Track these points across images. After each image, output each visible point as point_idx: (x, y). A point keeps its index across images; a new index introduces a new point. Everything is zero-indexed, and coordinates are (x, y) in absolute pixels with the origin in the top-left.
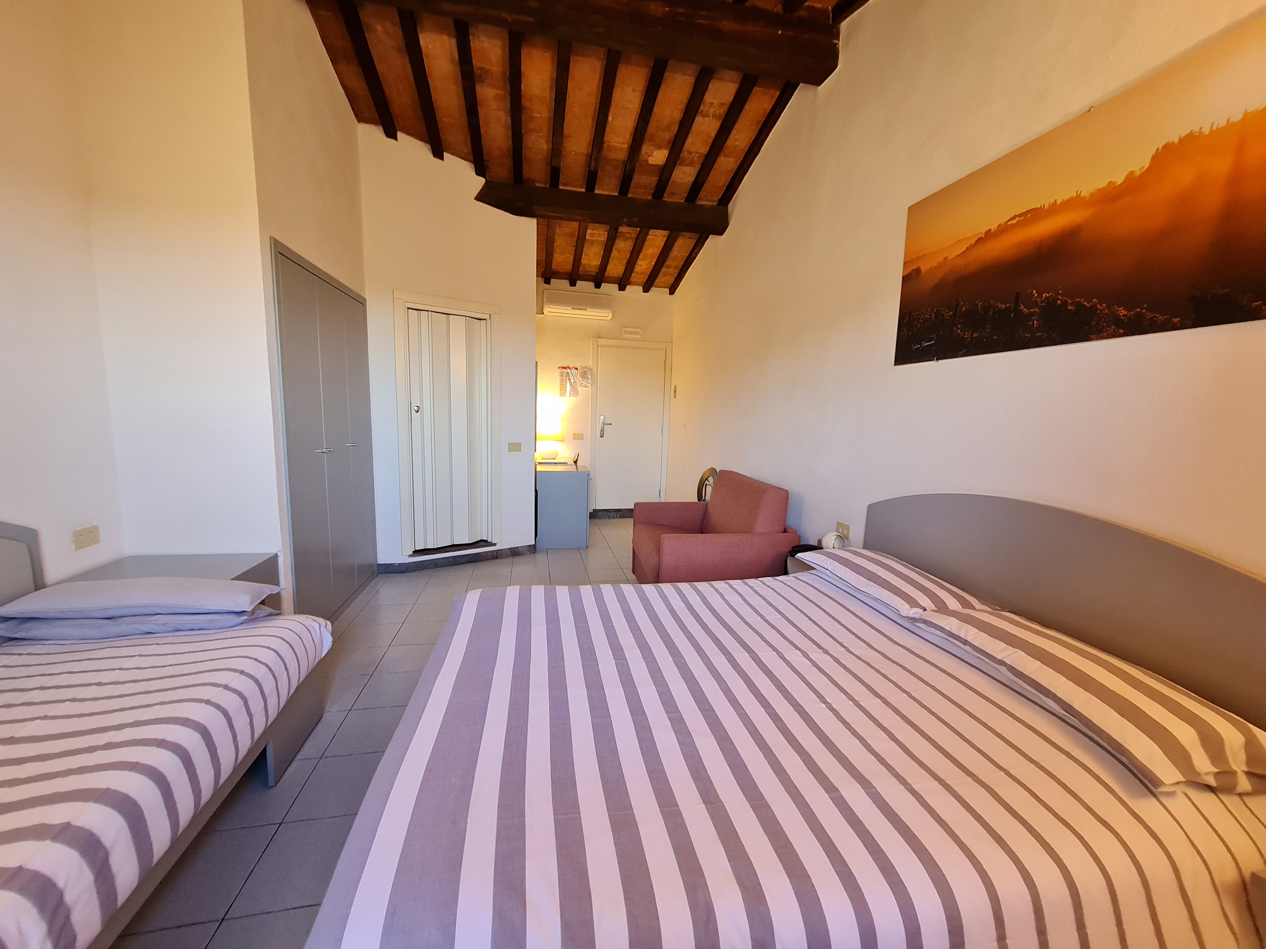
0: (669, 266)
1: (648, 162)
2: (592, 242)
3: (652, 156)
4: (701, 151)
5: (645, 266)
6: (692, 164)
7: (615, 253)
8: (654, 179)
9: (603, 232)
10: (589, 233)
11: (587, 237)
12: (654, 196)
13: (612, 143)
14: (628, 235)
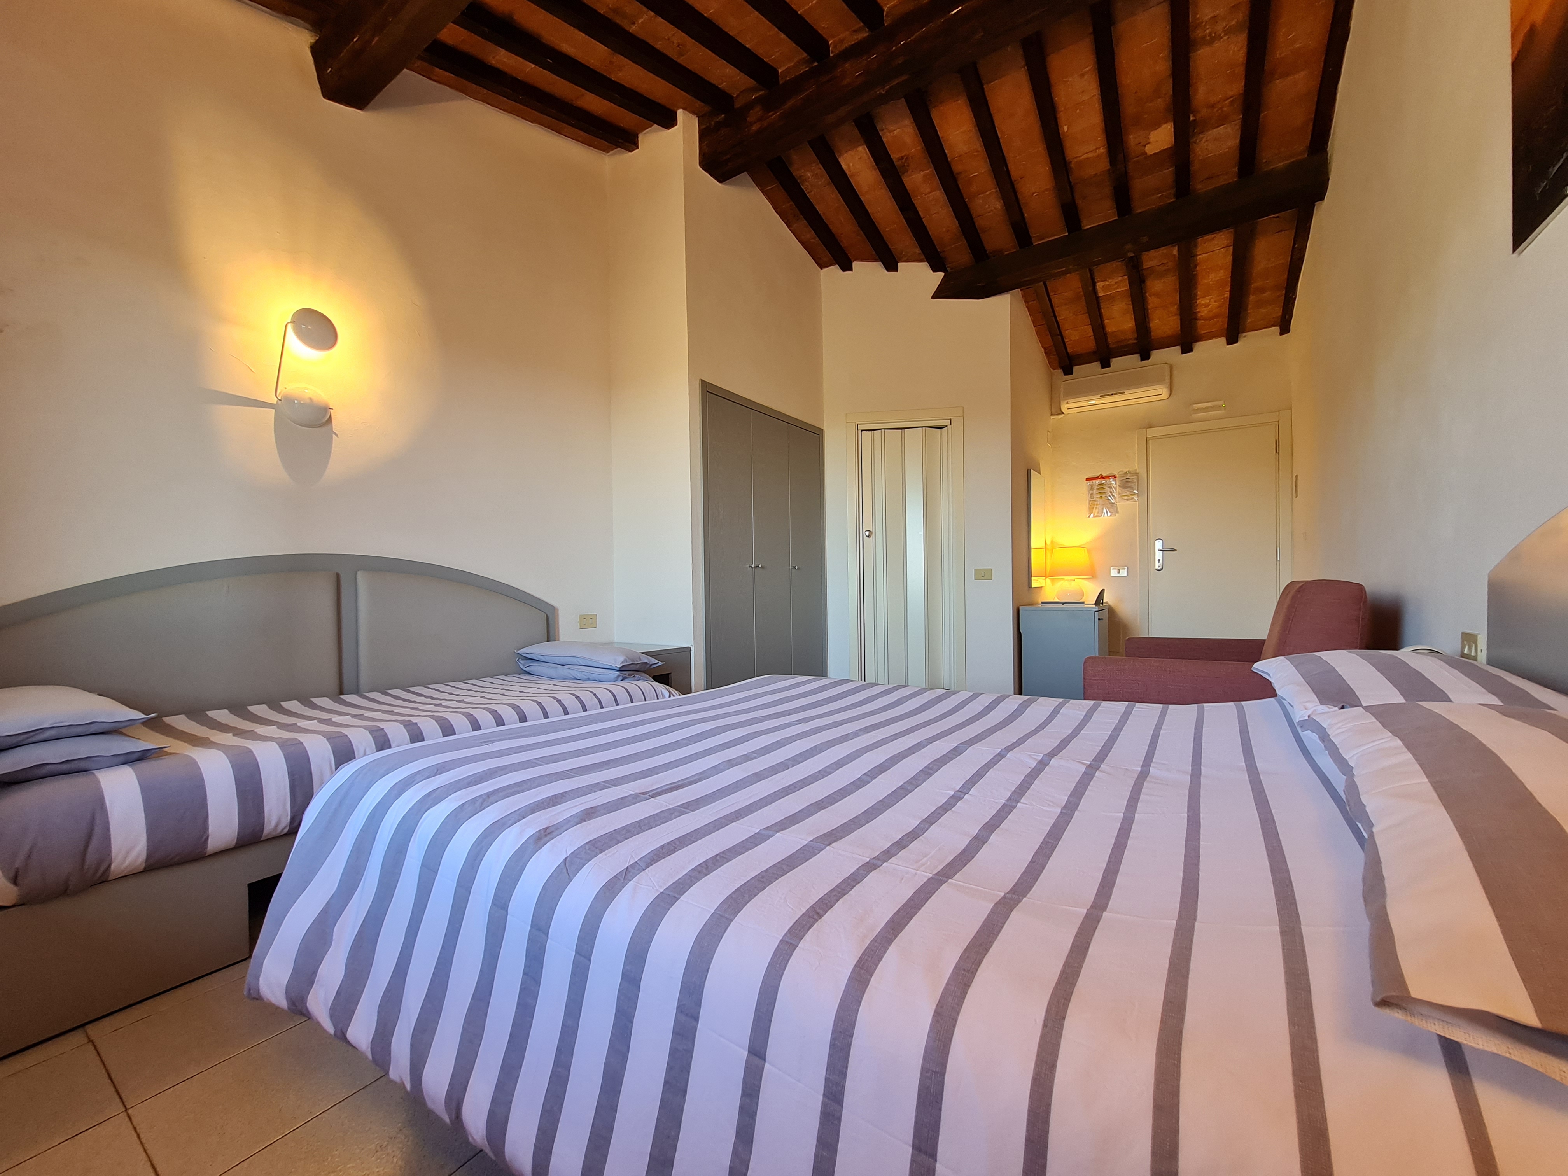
0: (1262, 290)
1: (1146, 154)
2: (1111, 298)
3: (1149, 143)
4: (1231, 93)
5: (1214, 304)
6: (1222, 120)
7: (1152, 302)
8: (1168, 173)
9: (1120, 279)
10: (1101, 287)
11: (1100, 294)
12: (1178, 195)
13: (1081, 156)
14: (1163, 268)
